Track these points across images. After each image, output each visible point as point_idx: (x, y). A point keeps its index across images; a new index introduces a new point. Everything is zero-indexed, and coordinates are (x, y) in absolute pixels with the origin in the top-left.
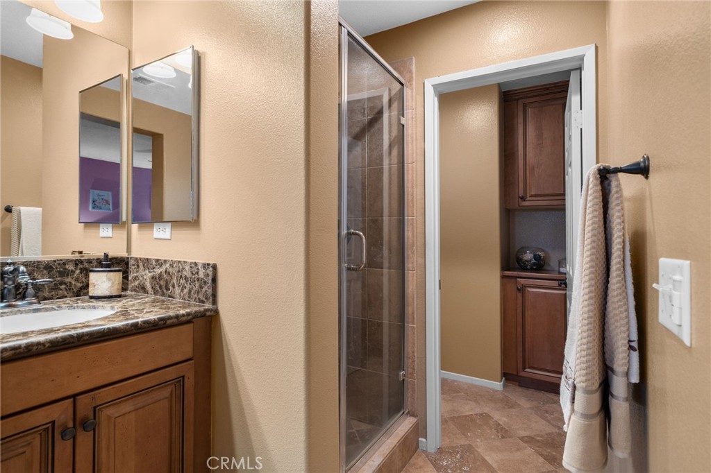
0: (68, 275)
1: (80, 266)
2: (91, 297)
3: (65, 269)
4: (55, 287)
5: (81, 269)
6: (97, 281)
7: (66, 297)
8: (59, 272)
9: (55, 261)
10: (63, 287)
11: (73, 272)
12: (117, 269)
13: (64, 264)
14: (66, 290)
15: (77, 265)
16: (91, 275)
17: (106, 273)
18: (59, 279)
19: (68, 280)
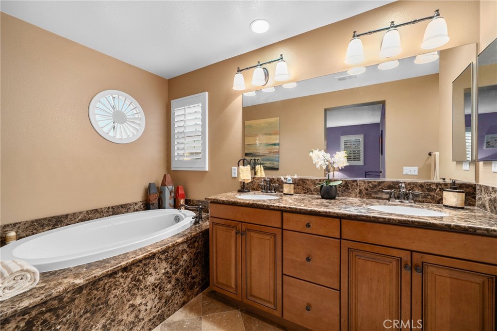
0: (432, 191)
1: (439, 187)
2: (444, 206)
3: (431, 187)
4: (425, 197)
5: (440, 188)
6: (447, 196)
7: (431, 203)
8: (427, 189)
9: (425, 183)
10: (429, 197)
11: (435, 190)
12: (462, 191)
13: (430, 185)
14: (431, 199)
15: (437, 186)
16: (444, 192)
17: (453, 193)
18: (427, 192)
19: (433, 193)
